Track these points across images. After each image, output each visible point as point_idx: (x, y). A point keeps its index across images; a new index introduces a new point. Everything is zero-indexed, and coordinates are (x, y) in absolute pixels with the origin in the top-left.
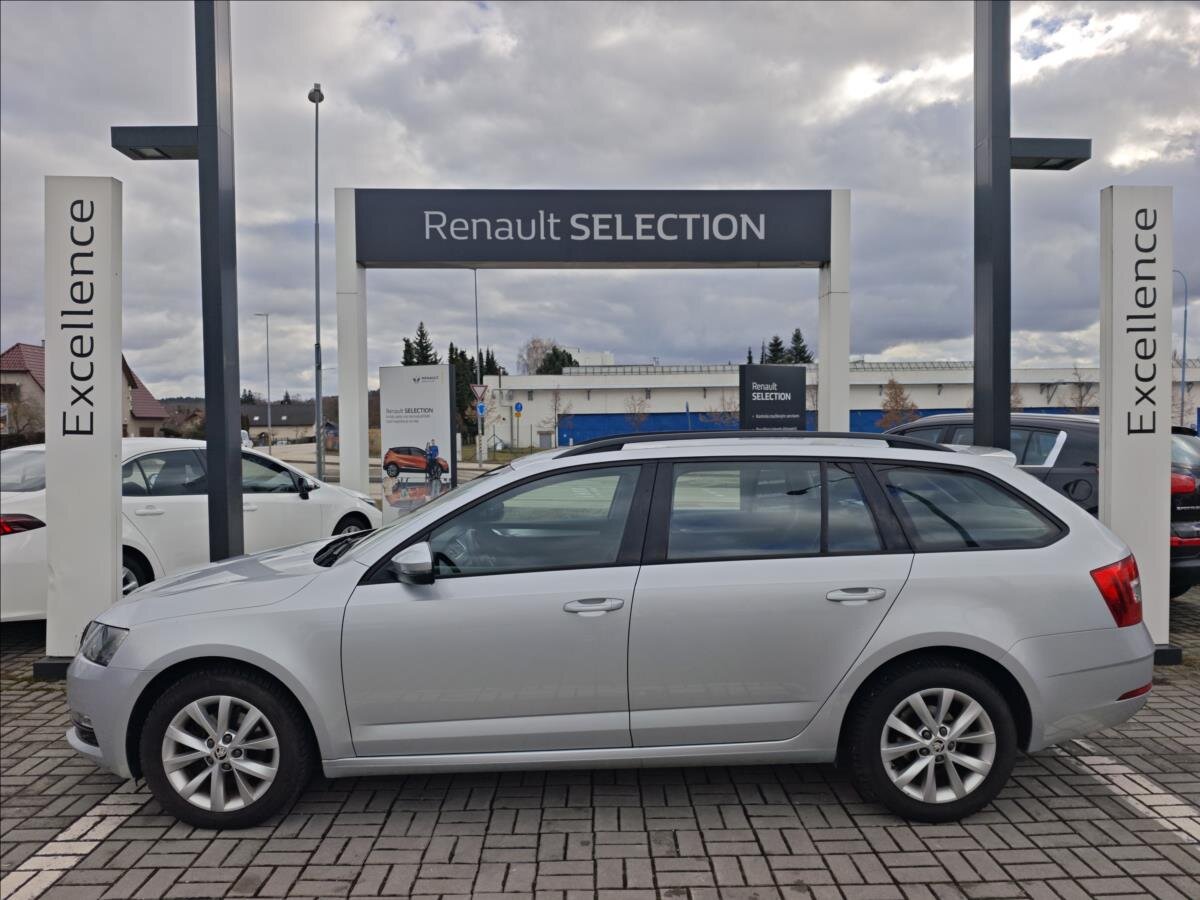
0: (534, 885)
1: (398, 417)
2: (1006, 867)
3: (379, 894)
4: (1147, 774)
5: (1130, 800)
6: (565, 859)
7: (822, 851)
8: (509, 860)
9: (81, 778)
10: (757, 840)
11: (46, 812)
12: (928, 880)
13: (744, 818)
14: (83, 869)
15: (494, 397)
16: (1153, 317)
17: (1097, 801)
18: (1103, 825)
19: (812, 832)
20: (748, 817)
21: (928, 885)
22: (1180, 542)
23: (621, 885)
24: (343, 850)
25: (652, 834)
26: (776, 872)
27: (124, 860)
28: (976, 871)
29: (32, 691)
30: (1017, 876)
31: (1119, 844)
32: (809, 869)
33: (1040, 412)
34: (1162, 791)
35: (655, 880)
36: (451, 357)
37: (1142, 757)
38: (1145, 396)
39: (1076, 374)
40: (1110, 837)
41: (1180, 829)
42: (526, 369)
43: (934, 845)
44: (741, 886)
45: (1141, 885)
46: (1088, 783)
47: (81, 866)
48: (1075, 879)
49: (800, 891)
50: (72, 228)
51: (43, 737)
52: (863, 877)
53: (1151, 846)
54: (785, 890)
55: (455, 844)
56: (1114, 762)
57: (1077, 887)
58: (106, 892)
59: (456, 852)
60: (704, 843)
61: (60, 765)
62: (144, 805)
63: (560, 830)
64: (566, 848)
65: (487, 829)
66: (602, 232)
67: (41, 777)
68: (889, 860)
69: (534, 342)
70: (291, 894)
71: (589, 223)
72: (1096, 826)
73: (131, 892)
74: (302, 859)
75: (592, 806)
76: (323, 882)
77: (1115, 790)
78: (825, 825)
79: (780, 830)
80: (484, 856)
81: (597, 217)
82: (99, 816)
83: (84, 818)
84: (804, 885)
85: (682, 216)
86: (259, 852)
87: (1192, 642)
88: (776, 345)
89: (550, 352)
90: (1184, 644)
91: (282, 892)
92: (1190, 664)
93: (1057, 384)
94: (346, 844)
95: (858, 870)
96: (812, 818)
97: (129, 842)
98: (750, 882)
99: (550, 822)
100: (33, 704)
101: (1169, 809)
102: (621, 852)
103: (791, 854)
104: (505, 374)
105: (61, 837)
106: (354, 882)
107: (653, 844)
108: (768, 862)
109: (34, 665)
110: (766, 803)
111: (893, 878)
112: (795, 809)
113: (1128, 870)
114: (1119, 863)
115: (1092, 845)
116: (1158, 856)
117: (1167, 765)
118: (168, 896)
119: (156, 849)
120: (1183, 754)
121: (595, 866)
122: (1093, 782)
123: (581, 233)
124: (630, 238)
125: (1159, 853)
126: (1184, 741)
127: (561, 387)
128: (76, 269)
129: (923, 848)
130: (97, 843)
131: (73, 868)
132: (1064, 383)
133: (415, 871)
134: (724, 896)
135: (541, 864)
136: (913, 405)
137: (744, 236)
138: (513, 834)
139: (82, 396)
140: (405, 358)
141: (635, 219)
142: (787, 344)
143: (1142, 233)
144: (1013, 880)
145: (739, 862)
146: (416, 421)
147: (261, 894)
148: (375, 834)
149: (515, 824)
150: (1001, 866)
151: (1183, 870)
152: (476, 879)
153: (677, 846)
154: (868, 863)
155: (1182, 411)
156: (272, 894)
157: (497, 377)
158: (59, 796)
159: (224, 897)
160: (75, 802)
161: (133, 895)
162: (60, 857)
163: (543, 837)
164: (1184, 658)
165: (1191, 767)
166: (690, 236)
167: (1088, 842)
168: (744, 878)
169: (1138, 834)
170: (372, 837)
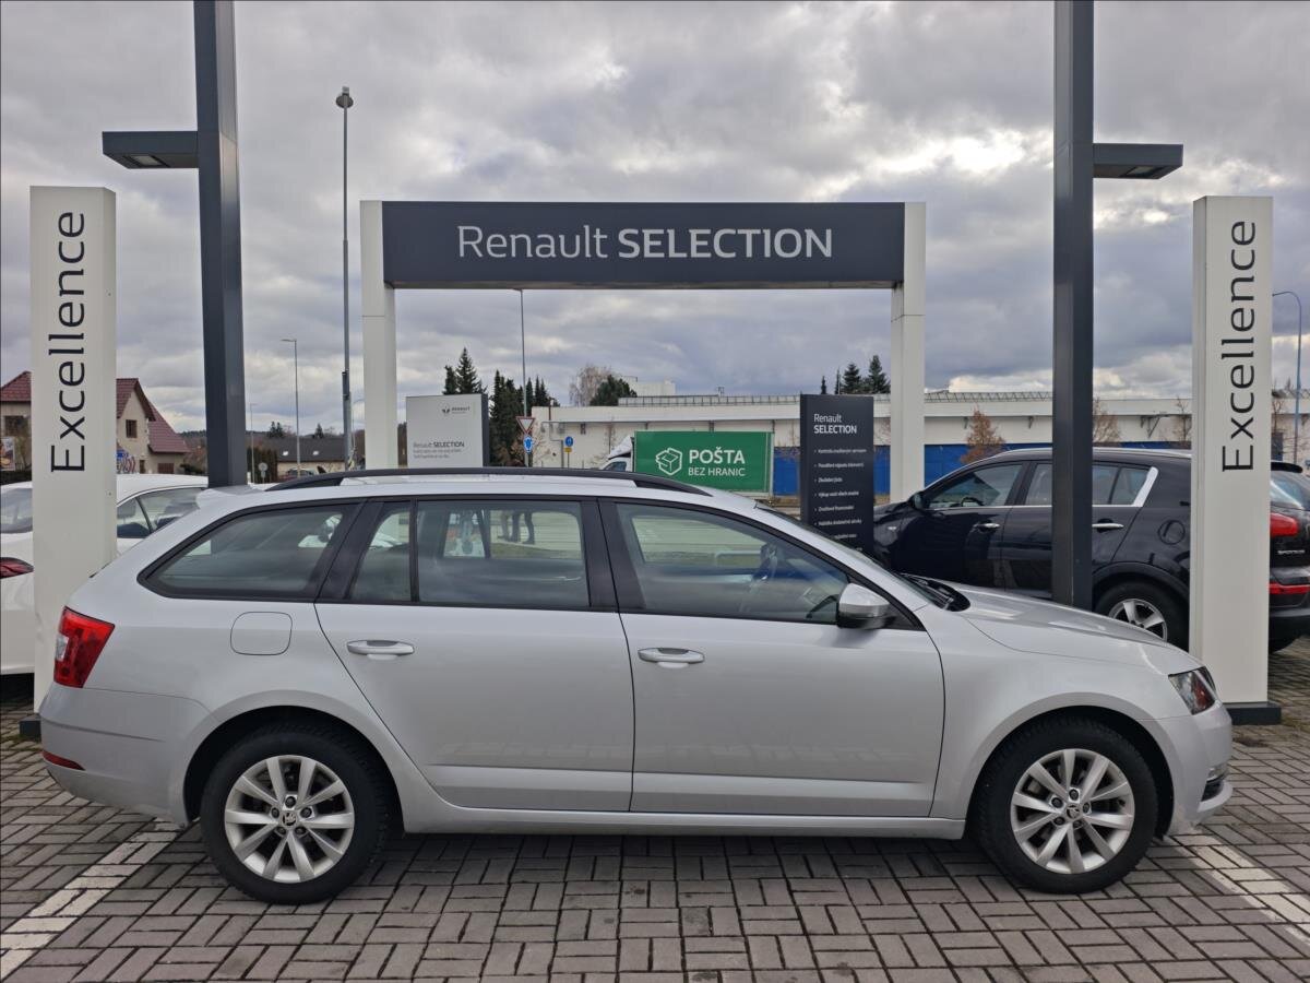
0: (550, 967)
1: (426, 452)
2: (1073, 949)
3: (379, 977)
4: (1235, 846)
5: (1216, 875)
6: (586, 938)
7: (870, 931)
8: (524, 940)
9: (62, 847)
10: (800, 918)
11: (20, 885)
12: (986, 963)
13: (787, 893)
14: (56, 948)
15: (543, 430)
16: (1251, 341)
17: (1179, 875)
18: (1183, 903)
19: (860, 909)
20: (791, 893)
21: (985, 968)
22: (1282, 590)
23: (645, 967)
24: (343, 927)
25: (684, 910)
26: (818, 954)
27: (101, 939)
28: (1040, 953)
29: (18, 751)
30: (1084, 960)
31: (1199, 924)
32: (855, 951)
33: (1141, 447)
34: (1250, 865)
35: (684, 962)
36: (497, 387)
37: (1231, 827)
38: (1242, 428)
39: (1179, 405)
40: (1191, 916)
41: (1268, 908)
42: (580, 400)
43: (995, 924)
44: (778, 969)
45: (1221, 969)
46: (1169, 855)
47: (53, 945)
48: (1148, 963)
49: (843, 975)
50: (61, 244)
51: (25, 802)
52: (914, 959)
53: (1235, 926)
54: (827, 974)
55: (467, 922)
56: (1200, 832)
57: (1151, 972)
58: (78, 974)
59: (467, 930)
60: (740, 920)
61: (41, 833)
62: (128, 878)
63: (582, 906)
64: (587, 927)
65: (503, 905)
66: (653, 249)
67: (18, 846)
68: (943, 941)
69: (588, 370)
70: (281, 976)
71: (639, 239)
72: (1176, 904)
73: (105, 976)
74: (297, 937)
75: (620, 879)
76: (320, 962)
77: (1199, 863)
78: (877, 902)
79: (826, 906)
80: (497, 934)
81: (647, 233)
82: (80, 889)
83: (61, 892)
84: (848, 968)
85: (740, 232)
86: (250, 929)
87: (1294, 699)
88: (852, 374)
89: (606, 381)
90: (1285, 701)
91: (273, 975)
92: (1291, 724)
93: (1159, 416)
94: (347, 921)
95: (909, 952)
96: (863, 894)
97: (109, 918)
98: (788, 965)
99: (573, 897)
100: (18, 766)
101: (1257, 884)
102: (646, 931)
103: (836, 933)
104: (556, 405)
105: (35, 912)
106: (352, 964)
107: (684, 922)
108: (809, 942)
109: (21, 723)
110: (812, 877)
111: (947, 960)
112: (844, 884)
113: (1208, 953)
114: (1198, 944)
115: (1170, 925)
116: (1243, 938)
117: (1260, 836)
118: (146, 978)
119: (138, 926)
120: (1276, 824)
121: (619, 947)
122: (1175, 855)
123: (631, 250)
124: (685, 255)
125: (1244, 933)
126: (1278, 809)
127: (616, 420)
128: (65, 288)
129: (983, 927)
130: (73, 920)
131: (45, 947)
132: (1167, 416)
133: (420, 951)
134: (758, 979)
135: (559, 943)
136: (1000, 439)
137: (809, 254)
138: (531, 910)
139: (72, 428)
140: (447, 388)
141: (689, 235)
142: (864, 373)
143: (1239, 248)
144: (1080, 964)
145: (778, 942)
146: (446, 456)
147: (248, 976)
148: (379, 909)
149: (534, 899)
150: (1068, 947)
151: (1269, 953)
152: (486, 960)
153: (711, 924)
154: (921, 944)
155: (1296, 445)
156: (261, 977)
157: (546, 409)
158: (36, 867)
159: (208, 979)
160: (53, 874)
161: (108, 977)
162: (31, 935)
163: (564, 913)
164: (1283, 718)
165: (1286, 838)
166: (749, 254)
167: (1167, 922)
168: (782, 960)
169: (1220, 912)
170: (375, 913)
